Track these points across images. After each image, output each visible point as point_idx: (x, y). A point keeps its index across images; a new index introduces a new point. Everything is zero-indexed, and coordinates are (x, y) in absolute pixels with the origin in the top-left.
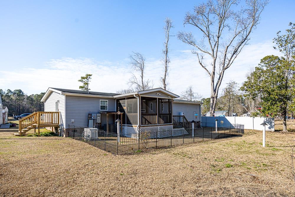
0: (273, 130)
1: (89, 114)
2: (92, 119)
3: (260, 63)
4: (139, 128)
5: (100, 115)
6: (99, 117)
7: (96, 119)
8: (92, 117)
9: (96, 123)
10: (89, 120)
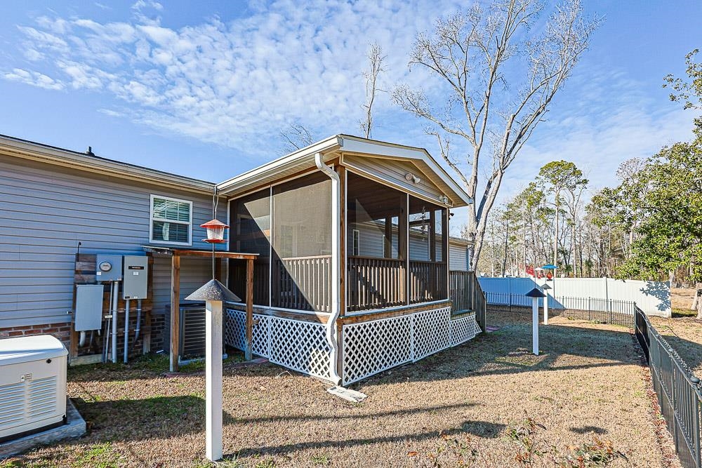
0: (668, 312)
1: (78, 257)
2: (96, 283)
3: (539, 176)
4: (340, 330)
5: (144, 261)
6: (136, 273)
7: (121, 283)
8: (94, 273)
9: (121, 302)
10: (75, 289)
